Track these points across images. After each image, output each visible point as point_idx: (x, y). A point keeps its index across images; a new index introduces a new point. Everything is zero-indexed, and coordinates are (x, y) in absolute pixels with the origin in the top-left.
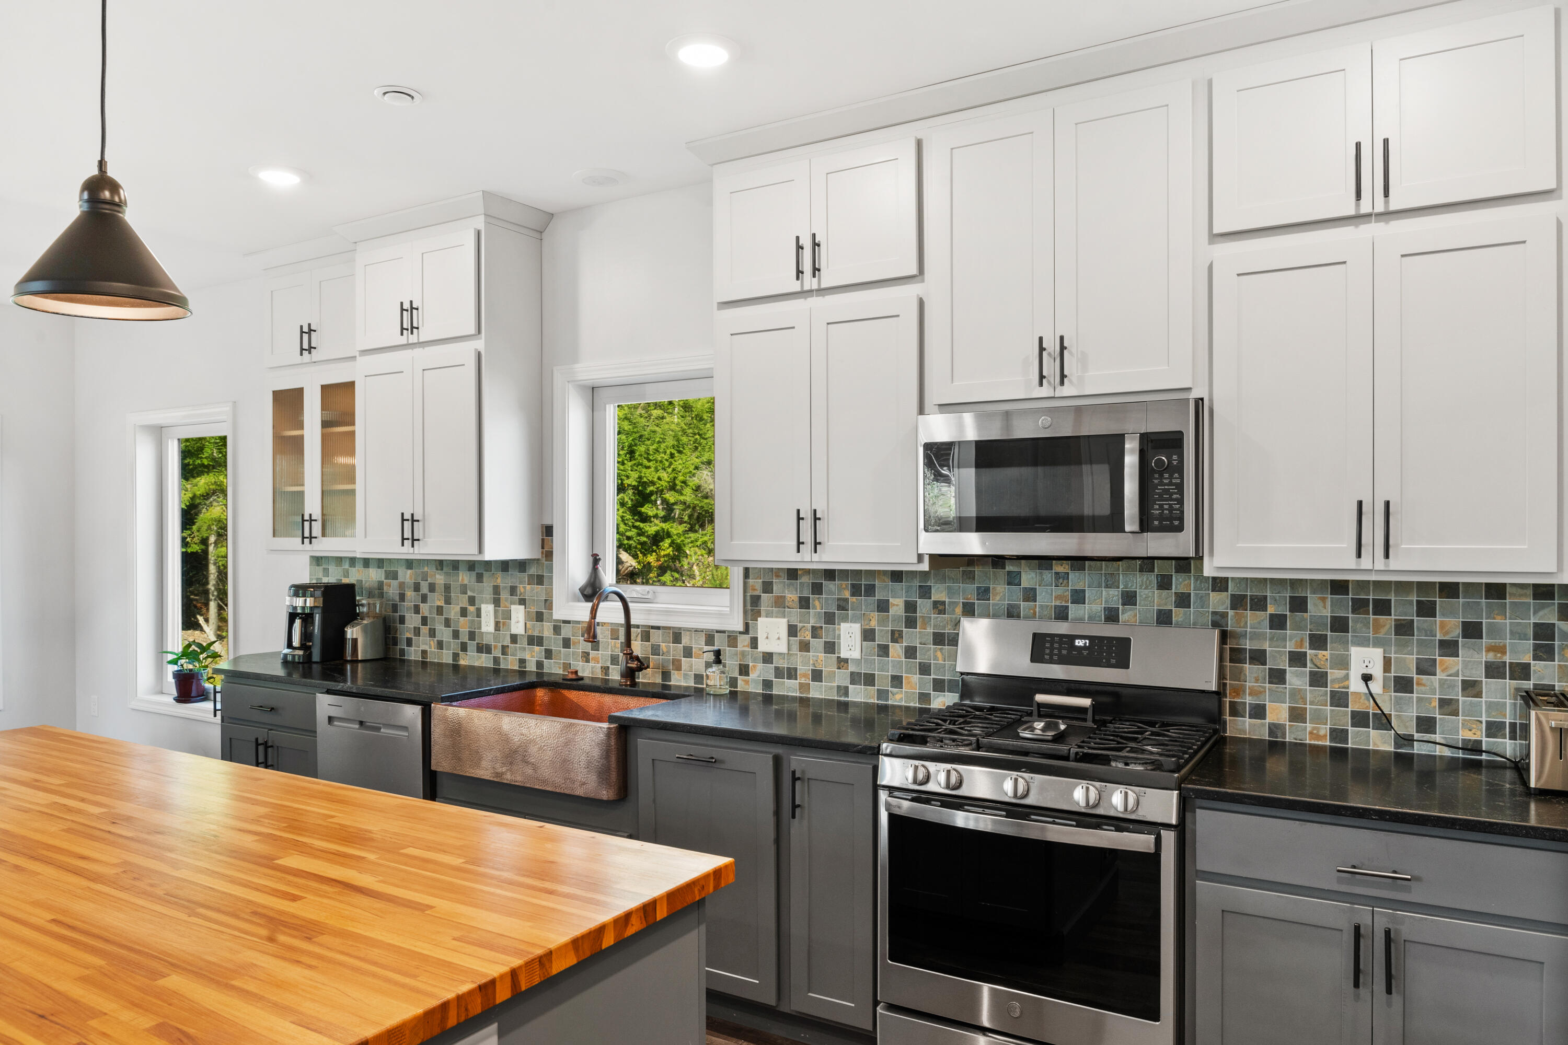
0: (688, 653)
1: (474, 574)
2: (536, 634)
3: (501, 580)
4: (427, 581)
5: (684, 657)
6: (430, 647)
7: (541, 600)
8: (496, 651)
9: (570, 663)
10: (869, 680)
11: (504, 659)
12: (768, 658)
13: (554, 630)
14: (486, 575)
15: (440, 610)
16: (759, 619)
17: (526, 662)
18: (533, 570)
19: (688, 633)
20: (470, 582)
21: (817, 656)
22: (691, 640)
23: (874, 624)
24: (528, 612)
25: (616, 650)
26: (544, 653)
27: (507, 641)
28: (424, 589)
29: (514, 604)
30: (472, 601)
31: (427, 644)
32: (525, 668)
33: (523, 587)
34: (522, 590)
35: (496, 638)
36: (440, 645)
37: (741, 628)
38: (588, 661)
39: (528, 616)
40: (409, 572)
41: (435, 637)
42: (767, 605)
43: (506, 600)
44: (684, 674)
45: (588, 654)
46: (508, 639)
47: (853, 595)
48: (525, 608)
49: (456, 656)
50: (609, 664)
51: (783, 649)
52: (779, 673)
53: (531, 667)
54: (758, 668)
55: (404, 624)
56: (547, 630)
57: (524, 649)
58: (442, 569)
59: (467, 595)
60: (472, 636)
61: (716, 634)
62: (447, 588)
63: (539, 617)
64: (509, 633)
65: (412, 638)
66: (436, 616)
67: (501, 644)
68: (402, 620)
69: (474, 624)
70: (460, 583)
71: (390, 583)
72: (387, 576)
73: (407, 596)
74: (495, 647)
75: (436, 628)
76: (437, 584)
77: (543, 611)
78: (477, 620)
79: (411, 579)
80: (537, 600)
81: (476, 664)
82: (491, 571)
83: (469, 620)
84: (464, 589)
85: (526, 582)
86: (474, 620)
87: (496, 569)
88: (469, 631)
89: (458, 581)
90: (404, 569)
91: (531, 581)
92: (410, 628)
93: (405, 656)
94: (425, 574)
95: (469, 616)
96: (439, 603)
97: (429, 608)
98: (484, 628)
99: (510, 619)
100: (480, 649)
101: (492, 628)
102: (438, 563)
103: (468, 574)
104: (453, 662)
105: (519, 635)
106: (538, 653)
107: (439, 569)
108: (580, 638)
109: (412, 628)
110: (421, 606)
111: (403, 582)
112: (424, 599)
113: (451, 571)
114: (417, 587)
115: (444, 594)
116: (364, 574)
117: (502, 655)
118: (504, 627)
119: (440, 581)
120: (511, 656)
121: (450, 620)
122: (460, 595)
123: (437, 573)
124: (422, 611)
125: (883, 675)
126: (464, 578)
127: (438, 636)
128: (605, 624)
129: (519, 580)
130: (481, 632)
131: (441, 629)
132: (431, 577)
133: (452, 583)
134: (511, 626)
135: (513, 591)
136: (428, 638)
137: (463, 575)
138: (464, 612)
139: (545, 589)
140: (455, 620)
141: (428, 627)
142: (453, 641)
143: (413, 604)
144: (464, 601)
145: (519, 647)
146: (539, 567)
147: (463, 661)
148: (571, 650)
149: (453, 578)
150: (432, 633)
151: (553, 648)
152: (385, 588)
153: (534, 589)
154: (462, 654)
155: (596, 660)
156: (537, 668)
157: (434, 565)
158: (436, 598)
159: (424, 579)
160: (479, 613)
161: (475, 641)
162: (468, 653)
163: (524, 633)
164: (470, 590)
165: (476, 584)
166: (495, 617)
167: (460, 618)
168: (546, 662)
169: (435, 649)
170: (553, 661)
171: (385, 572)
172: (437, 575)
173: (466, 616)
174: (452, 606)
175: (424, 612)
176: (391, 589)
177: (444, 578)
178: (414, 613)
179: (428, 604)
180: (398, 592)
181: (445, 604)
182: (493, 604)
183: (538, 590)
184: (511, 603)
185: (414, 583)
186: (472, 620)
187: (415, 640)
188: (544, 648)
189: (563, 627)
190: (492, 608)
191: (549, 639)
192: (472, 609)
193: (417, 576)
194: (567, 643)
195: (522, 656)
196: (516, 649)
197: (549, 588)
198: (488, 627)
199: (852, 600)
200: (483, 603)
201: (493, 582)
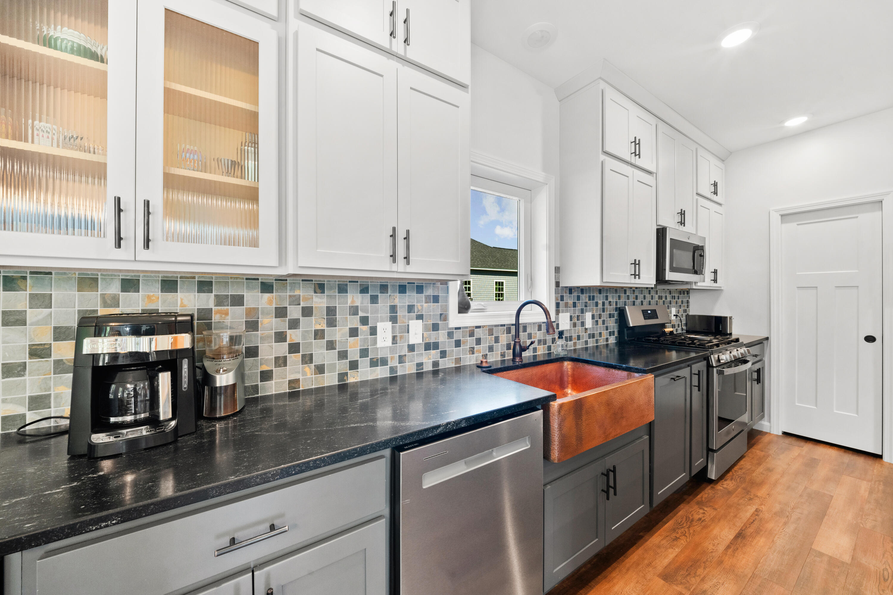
1: (367, 296)
2: (432, 341)
3: (397, 300)
4: (299, 304)
6: (304, 374)
7: (437, 315)
8: (393, 361)
9: (460, 358)
10: (593, 336)
11: (401, 366)
13: (448, 335)
14: (381, 297)
15: (319, 334)
16: (560, 314)
17: (423, 365)
18: (429, 292)
20: (362, 303)
21: (579, 328)
23: (594, 312)
24: (426, 325)
25: (492, 342)
26: (439, 354)
27: (405, 351)
28: (294, 312)
29: (412, 319)
30: (364, 321)
31: (299, 372)
32: (423, 369)
33: (421, 305)
34: (420, 308)
35: (392, 350)
36: (320, 369)
37: (554, 320)
38: (473, 353)
39: (426, 328)
40: (267, 296)
41: (312, 362)
42: (562, 307)
43: (404, 316)
45: (473, 348)
46: (406, 349)
47: (589, 300)
48: (423, 322)
49: (342, 376)
51: (568, 328)
53: (428, 367)
55: (256, 355)
56: (441, 336)
57: (422, 354)
58: (323, 292)
59: (358, 317)
60: (364, 353)
62: (331, 311)
63: (435, 327)
64: (407, 344)
65: (272, 370)
66: (313, 341)
67: (398, 355)
68: (252, 352)
69: (368, 341)
70: (349, 304)
71: (228, 310)
72: (220, 301)
73: (262, 324)
74: (392, 358)
75: (313, 352)
76: (316, 307)
77: (439, 322)
78: (371, 338)
79: (270, 302)
80: (433, 315)
81: (369, 378)
82: (388, 293)
83: (360, 339)
84: (354, 311)
85: (423, 301)
86: (368, 338)
87: (394, 292)
88: (360, 349)
89: (347, 303)
90: (256, 291)
91: (428, 300)
92: (267, 360)
93: (258, 394)
94: (294, 296)
95: (361, 335)
96: (319, 327)
97: (302, 334)
98: (380, 344)
99: (408, 332)
100: (374, 363)
101: (389, 343)
102: (317, 286)
103: (360, 295)
104: (338, 382)
105: (417, 344)
106: (434, 354)
107: (318, 290)
108: (468, 338)
109: (272, 359)
110: (289, 332)
111: (254, 308)
112: (294, 324)
113: (337, 294)
114: (281, 313)
115: (325, 317)
116: (164, 302)
117: (399, 363)
118: (402, 340)
119: (320, 303)
120: (408, 362)
121: (334, 342)
122: (348, 316)
123: (315, 295)
124: (291, 338)
125: (597, 333)
126: (355, 299)
127: (317, 361)
128: (485, 326)
129: (417, 299)
130: (376, 348)
131: (321, 353)
132: (305, 299)
133: (337, 305)
134: (409, 338)
135: (411, 309)
136: (301, 366)
137: (353, 296)
138: (354, 332)
139: (441, 306)
140: (342, 341)
141: (301, 353)
142: (338, 363)
143: (274, 331)
144: (354, 322)
145: (416, 354)
146: (436, 289)
147: (353, 378)
148: (461, 348)
149: (339, 299)
150: (307, 359)
151: (447, 349)
152: (215, 318)
153: (430, 307)
154: (352, 372)
155: (479, 351)
156: (433, 367)
157: (310, 289)
158: (314, 322)
159: (295, 303)
160: (373, 331)
161: (368, 357)
162: (359, 370)
163: (421, 342)
164: (362, 311)
165: (369, 305)
166: (393, 333)
167: (348, 338)
168: (441, 361)
169: (312, 375)
170: (447, 359)
171: (216, 296)
172: (314, 297)
173: (357, 336)
174: (337, 328)
175: (293, 338)
176: (229, 317)
177: (327, 300)
178: (275, 342)
179: (301, 330)
180: (245, 320)
181: (328, 326)
182: (390, 321)
183: (435, 306)
184: (409, 319)
185: (276, 308)
186: (365, 338)
187: (276, 371)
188: (439, 350)
189: (455, 332)
190: (389, 324)
191: (444, 343)
192: (365, 328)
193: (281, 299)
194: (458, 344)
195: (419, 360)
196: (414, 356)
197: (445, 305)
198: (384, 342)
199: (589, 302)
200: (378, 321)
201: (390, 301)
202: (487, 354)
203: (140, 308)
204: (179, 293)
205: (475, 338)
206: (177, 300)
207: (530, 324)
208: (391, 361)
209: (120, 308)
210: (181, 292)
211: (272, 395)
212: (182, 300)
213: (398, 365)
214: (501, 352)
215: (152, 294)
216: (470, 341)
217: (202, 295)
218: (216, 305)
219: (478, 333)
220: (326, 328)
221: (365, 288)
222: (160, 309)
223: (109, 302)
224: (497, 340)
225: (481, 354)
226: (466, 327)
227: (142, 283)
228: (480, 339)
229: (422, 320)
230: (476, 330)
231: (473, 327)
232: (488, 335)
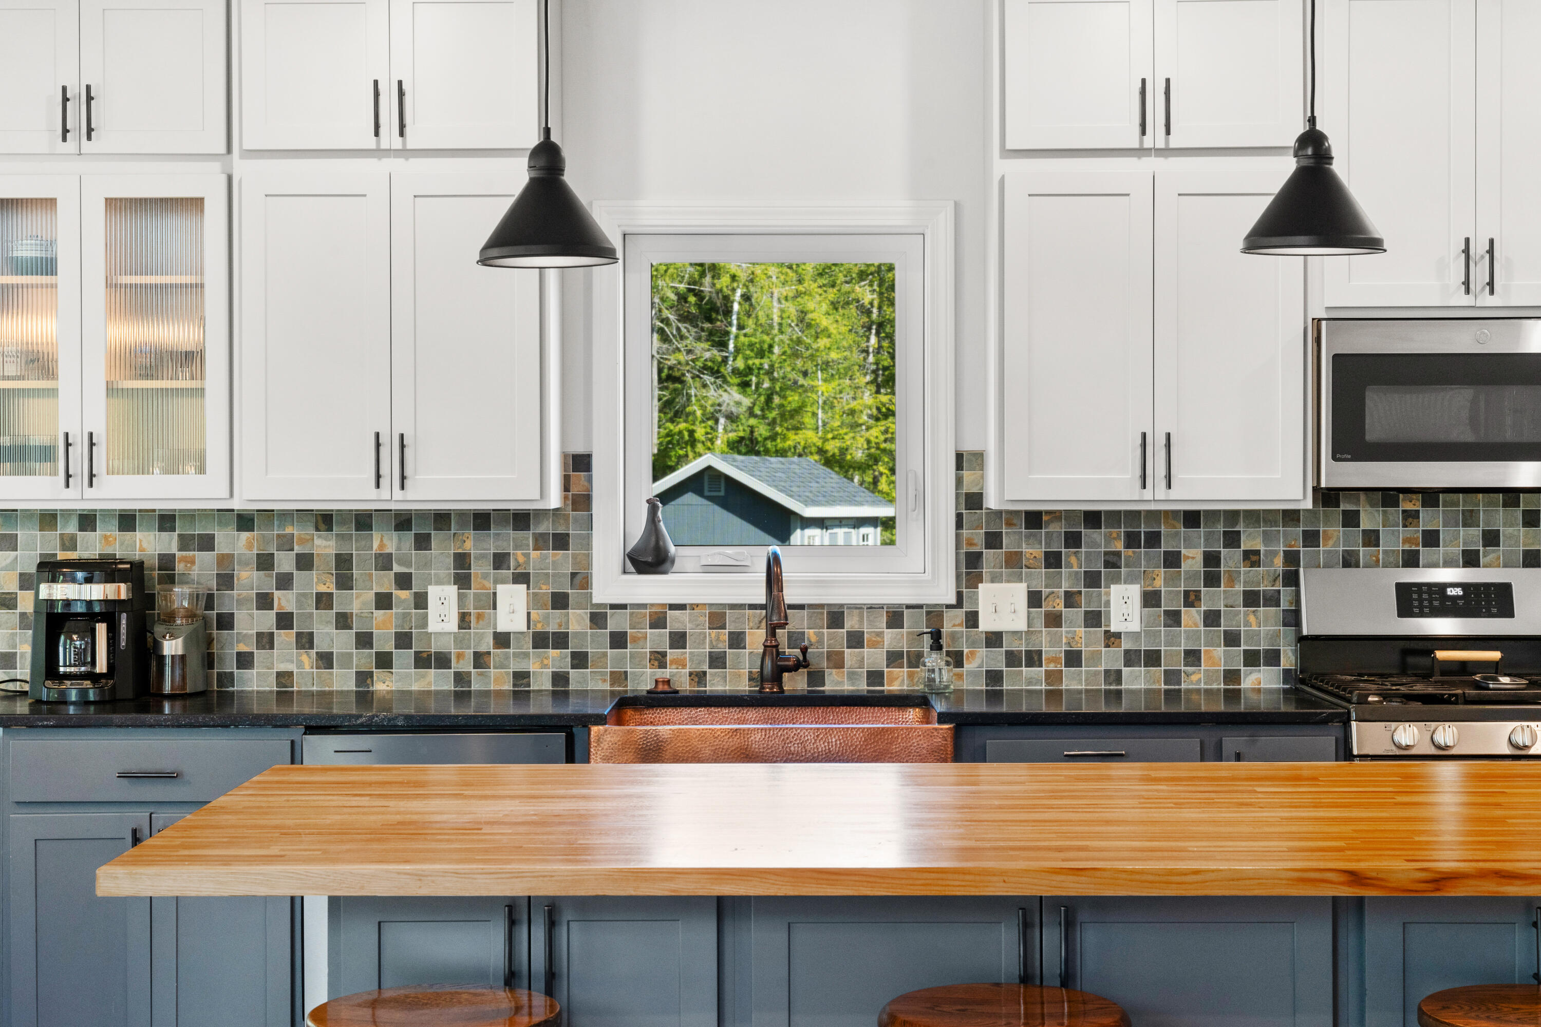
0: (856, 640)
1: (409, 537)
2: (552, 628)
3: (470, 543)
4: (292, 550)
5: (848, 648)
6: (300, 665)
7: (564, 575)
8: (462, 662)
9: (626, 672)
10: (1153, 658)
11: (481, 674)
12: (994, 639)
13: (591, 620)
14: (437, 538)
15: (324, 601)
16: (980, 585)
17: (529, 676)
18: (545, 527)
19: (856, 612)
20: (398, 549)
21: (1074, 632)
22: (861, 621)
23: (1159, 584)
24: (535, 594)
25: (720, 645)
26: (570, 659)
27: (487, 644)
28: (285, 562)
29: (504, 582)
30: (404, 581)
31: (292, 661)
32: (528, 685)
33: (523, 554)
34: (521, 559)
35: (459, 641)
36: (326, 660)
37: (953, 600)
38: (662, 666)
39: (535, 601)
40: (245, 535)
41: (312, 647)
42: (992, 565)
43: (485, 576)
44: (848, 673)
45: (664, 655)
46: (490, 640)
47: (1128, 546)
48: (528, 588)
49: (364, 677)
50: (705, 667)
51: (1020, 625)
52: (1012, 659)
53: (542, 682)
54: (978, 654)
55: (231, 627)
56: (576, 621)
57: (527, 655)
58: (330, 529)
59: (392, 573)
60: (403, 640)
61: (906, 611)
62: (343, 562)
63: (560, 601)
64: (492, 631)
65: (253, 653)
66: (315, 611)
67: (472, 650)
68: (226, 622)
69: (410, 620)
70: (374, 549)
71: (194, 556)
72: (185, 543)
73: (238, 579)
74: (460, 656)
75: (315, 631)
76: (318, 555)
77: (570, 591)
78: (416, 614)
79: (250, 546)
80: (554, 575)
81: (414, 688)
82: (450, 530)
83: (396, 613)
84: (384, 562)
85: (529, 546)
86: (410, 613)
87: (463, 526)
88: (396, 633)
89: (371, 548)
90: (230, 528)
91: (541, 543)
92: (246, 635)
93: (233, 687)
94: (284, 536)
95: (397, 607)
96: (323, 589)
97: (297, 598)
98: (434, 626)
99: (495, 608)
100: (422, 661)
101: (452, 625)
102: (319, 518)
103: (395, 534)
104: (357, 687)
105: (514, 633)
106: (557, 659)
107: (322, 526)
108: (648, 630)
109: (252, 635)
110: (277, 594)
111: (227, 554)
112: (285, 582)
113: (354, 532)
114: (265, 562)
115: (334, 572)
116: (122, 544)
117: (474, 668)
118: (481, 622)
119: (325, 547)
120: (495, 668)
121: (349, 616)
122: (374, 572)
123: (316, 535)
124: (279, 604)
125: (1172, 651)
126: (385, 541)
127: (321, 645)
128: (697, 605)
129: (513, 542)
130: (427, 633)
131: (327, 633)
132: (302, 541)
133: (354, 552)
134: (496, 619)
135: (500, 561)
136: (295, 651)
137: (382, 536)
138: (384, 601)
139: (574, 557)
140: (363, 615)
141: (295, 631)
142: (357, 653)
143: (255, 591)
144: (384, 582)
145: (514, 653)
146: (562, 521)
147: (382, 684)
148: (628, 650)
149: (356, 541)
150: (305, 640)
151: (589, 650)
152: (180, 568)
153: (546, 557)
154: (380, 672)
155: (680, 663)
156: (554, 685)
157: (309, 523)
158: (315, 580)
159: (285, 548)
160: (421, 601)
161: (411, 648)
162: (393, 670)
163: (524, 629)
164: (400, 563)
165: (414, 552)
166: (460, 607)
167: (374, 611)
168: (574, 674)
169: (312, 668)
170: (589, 670)
171: (179, 535)
172: (315, 537)
173: (390, 608)
174: (354, 591)
175: (282, 605)
176: (196, 567)
177: (336, 543)
178: (257, 609)
179: (294, 591)
180: (215, 572)
181: (337, 588)
182: (455, 584)
183: (557, 558)
184: (496, 582)
185: (258, 554)
186: (404, 614)
187: (259, 656)
188: (570, 650)
189: (612, 615)
190: (452, 590)
191: (581, 635)
192: (404, 594)
193: (265, 540)
194: (619, 640)
195: (520, 667)
196: (507, 657)
197: (584, 554)
198: (443, 623)
199: (1126, 553)
200: (430, 584)
201: (454, 546)
202: (705, 673)
203: (98, 553)
204: (137, 533)
205: (668, 630)
206: (135, 541)
207: (858, 607)
208: (458, 662)
209: (78, 552)
210: (139, 531)
211: (253, 691)
212: (141, 541)
213: (473, 670)
214: (750, 672)
215: (109, 533)
216: (657, 639)
217: (164, 534)
218: (180, 550)
219: (679, 621)
221: (404, 521)
222: (117, 553)
223: (67, 543)
224: (737, 640)
225: (688, 670)
226: (644, 606)
227: (100, 519)
228: (683, 635)
229: (525, 586)
230: (670, 614)
231: (663, 605)
232: (710, 628)
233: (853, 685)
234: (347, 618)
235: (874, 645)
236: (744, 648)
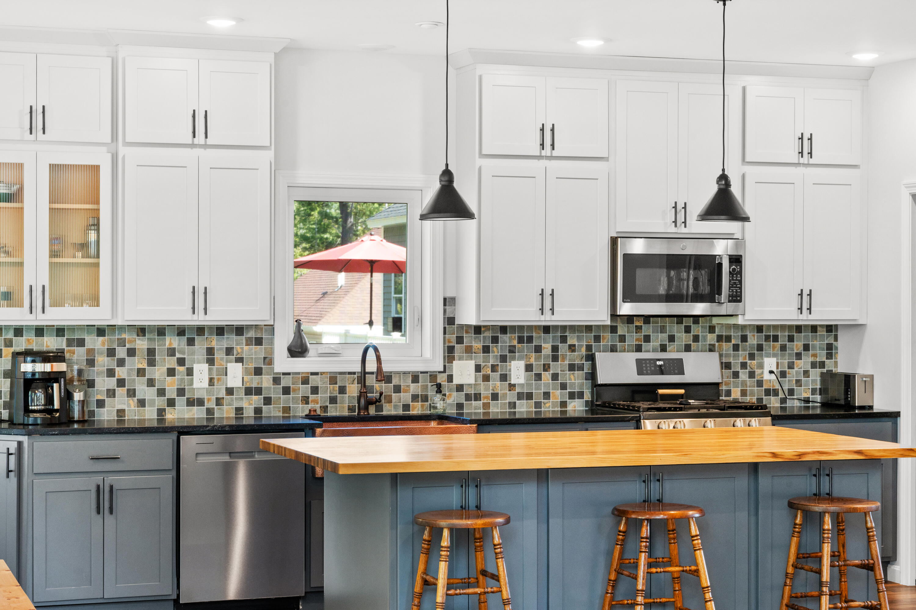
0: (397, 389)
1: (184, 339)
2: (254, 385)
3: (215, 342)
4: (125, 346)
5: (394, 393)
6: (129, 405)
7: (261, 358)
8: (210, 403)
9: (290, 407)
10: (529, 396)
11: (219, 409)
12: (460, 388)
13: (273, 381)
14: (198, 339)
15: (141, 372)
16: (454, 362)
17: (243, 410)
18: (251, 335)
19: (398, 375)
20: (179, 345)
21: (495, 384)
22: (400, 380)
23: (532, 361)
24: (246, 368)
25: (335, 392)
26: (263, 401)
27: (222, 394)
28: (121, 353)
29: (231, 362)
30: (181, 362)
31: (125, 404)
32: (243, 414)
33: (240, 348)
34: (239, 351)
35: (208, 392)
36: (142, 403)
37: (442, 369)
38: (307, 403)
39: (246, 372)
40: (101, 339)
41: (135, 396)
42: (459, 352)
43: (222, 359)
44: (394, 405)
45: (308, 397)
46: (224, 392)
47: (519, 343)
48: (243, 365)
49: (161, 412)
50: (328, 404)
51: (472, 381)
52: (468, 397)
53: (249, 413)
54: (453, 396)
55: (94, 387)
56: (266, 381)
57: (242, 399)
58: (144, 335)
59: (175, 358)
60: (181, 392)
61: (420, 375)
62: (151, 352)
63: (258, 371)
64: (225, 387)
65: (105, 400)
66: (136, 378)
67: (215, 397)
68: (91, 384)
69: (185, 382)
70: (167, 345)
71: (74, 350)
72: (70, 343)
73: (97, 362)
74: (209, 400)
75: (136, 388)
76: (138, 349)
77: (263, 366)
78: (187, 379)
79: (103, 344)
80: (255, 358)
81: (186, 416)
82: (204, 336)
83: (178, 379)
84: (172, 352)
85: (243, 343)
86: (184, 378)
87: (211, 334)
88: (177, 389)
89: (165, 345)
90: (93, 335)
91: (249, 342)
92: (101, 391)
93: (95, 417)
94: (121, 339)
95: (178, 375)
96: (141, 366)
97: (127, 371)
98: (196, 385)
99: (226, 375)
100: (191, 403)
101: (206, 384)
102: (139, 330)
103: (177, 338)
104: (157, 417)
105: (236, 388)
106: (256, 400)
107: (140, 334)
108: (301, 386)
109: (104, 391)
110: (117, 369)
111: (92, 349)
112: (121, 363)
113: (156, 337)
114: (111, 353)
115: (146, 357)
116: (37, 343)
117: (216, 406)
118: (219, 382)
119: (142, 345)
120: (226, 405)
121: (154, 380)
122: (166, 357)
123: (137, 338)
124: (118, 374)
125: (538, 392)
126: (172, 341)
127: (139, 395)
128: (324, 373)
129: (236, 341)
130: (193, 388)
131: (143, 389)
132: (130, 342)
133: (156, 347)
134: (227, 381)
135: (229, 351)
136: (126, 398)
137: (171, 339)
138: (171, 372)
139: (265, 349)
140: (161, 379)
141: (126, 388)
142: (157, 399)
143: (106, 368)
144: (172, 362)
145: (235, 398)
146: (259, 331)
147: (170, 415)
148: (291, 396)
149: (158, 341)
150: (131, 393)
151: (272, 396)
152: (67, 354)
153: (252, 349)
154: (169, 409)
155: (316, 402)
156: (255, 414)
157: (134, 333)
158: (137, 361)
159: (122, 345)
160: (190, 372)
161: (185, 396)
162: (176, 408)
163: (241, 386)
164: (179, 352)
165: (186, 347)
166: (209, 375)
167: (166, 377)
168: (265, 408)
169: (135, 407)
170: (272, 406)
171: (67, 339)
172: (137, 340)
173: (175, 376)
174: (156, 367)
175: (120, 374)
176: (75, 355)
177: (148, 343)
178: (107, 377)
179: (126, 368)
180: (85, 358)
181: (148, 366)
182: (207, 363)
183: (258, 349)
184: (228, 361)
186: (181, 378)
187: (108, 401)
188: (263, 396)
189: (284, 378)
190: (206, 366)
191: (268, 389)
192: (182, 369)
193: (111, 341)
194: (286, 391)
195: (239, 405)
196: (232, 400)
197: (270, 348)
198: (201, 383)
199: (518, 346)
200: (194, 363)
201: (207, 344)
202: (327, 406)
203: (24, 348)
204: (45, 337)
205: (310, 385)
206: (44, 342)
207: (398, 373)
208: (208, 403)
209: (13, 348)
211: (104, 420)
212: (47, 342)
214: (349, 406)
215: (30, 338)
216: (304, 390)
217: (59, 338)
218: (67, 347)
219: (314, 381)
220: (146, 367)
221: (182, 331)
222: (34, 348)
223: (8, 343)
224: (342, 390)
225: (319, 405)
226: (298, 373)
227: (25, 330)
228: (317, 388)
229: (241, 364)
230: (311, 377)
231: (308, 373)
232: (330, 384)
233: (396, 411)
234: (152, 382)
235: (406, 391)
236: (346, 394)
